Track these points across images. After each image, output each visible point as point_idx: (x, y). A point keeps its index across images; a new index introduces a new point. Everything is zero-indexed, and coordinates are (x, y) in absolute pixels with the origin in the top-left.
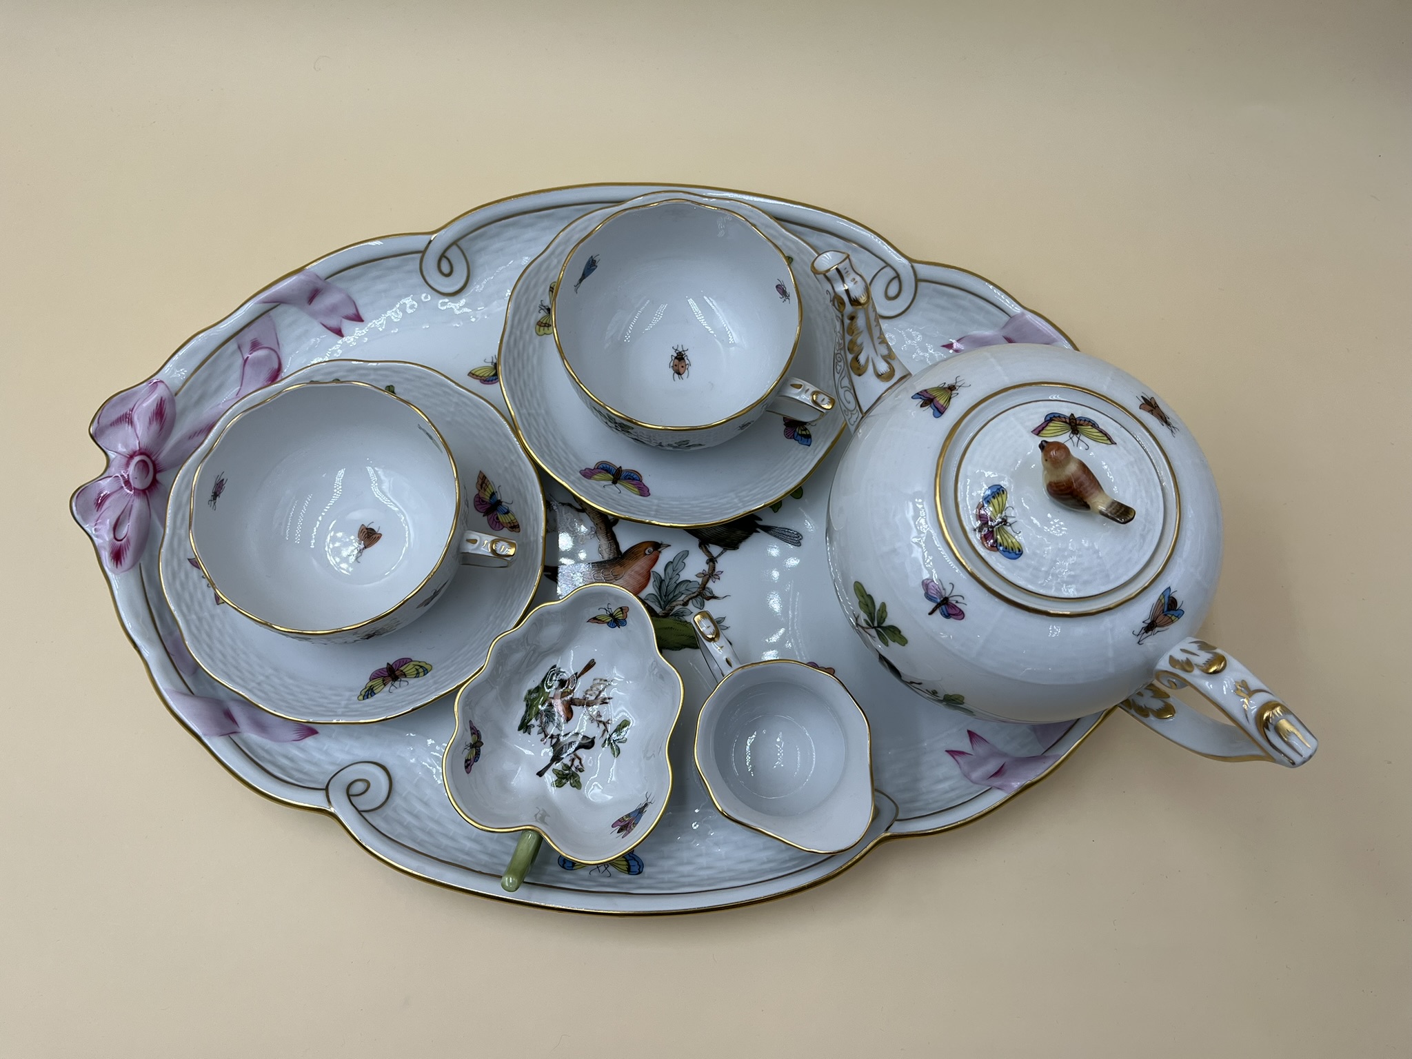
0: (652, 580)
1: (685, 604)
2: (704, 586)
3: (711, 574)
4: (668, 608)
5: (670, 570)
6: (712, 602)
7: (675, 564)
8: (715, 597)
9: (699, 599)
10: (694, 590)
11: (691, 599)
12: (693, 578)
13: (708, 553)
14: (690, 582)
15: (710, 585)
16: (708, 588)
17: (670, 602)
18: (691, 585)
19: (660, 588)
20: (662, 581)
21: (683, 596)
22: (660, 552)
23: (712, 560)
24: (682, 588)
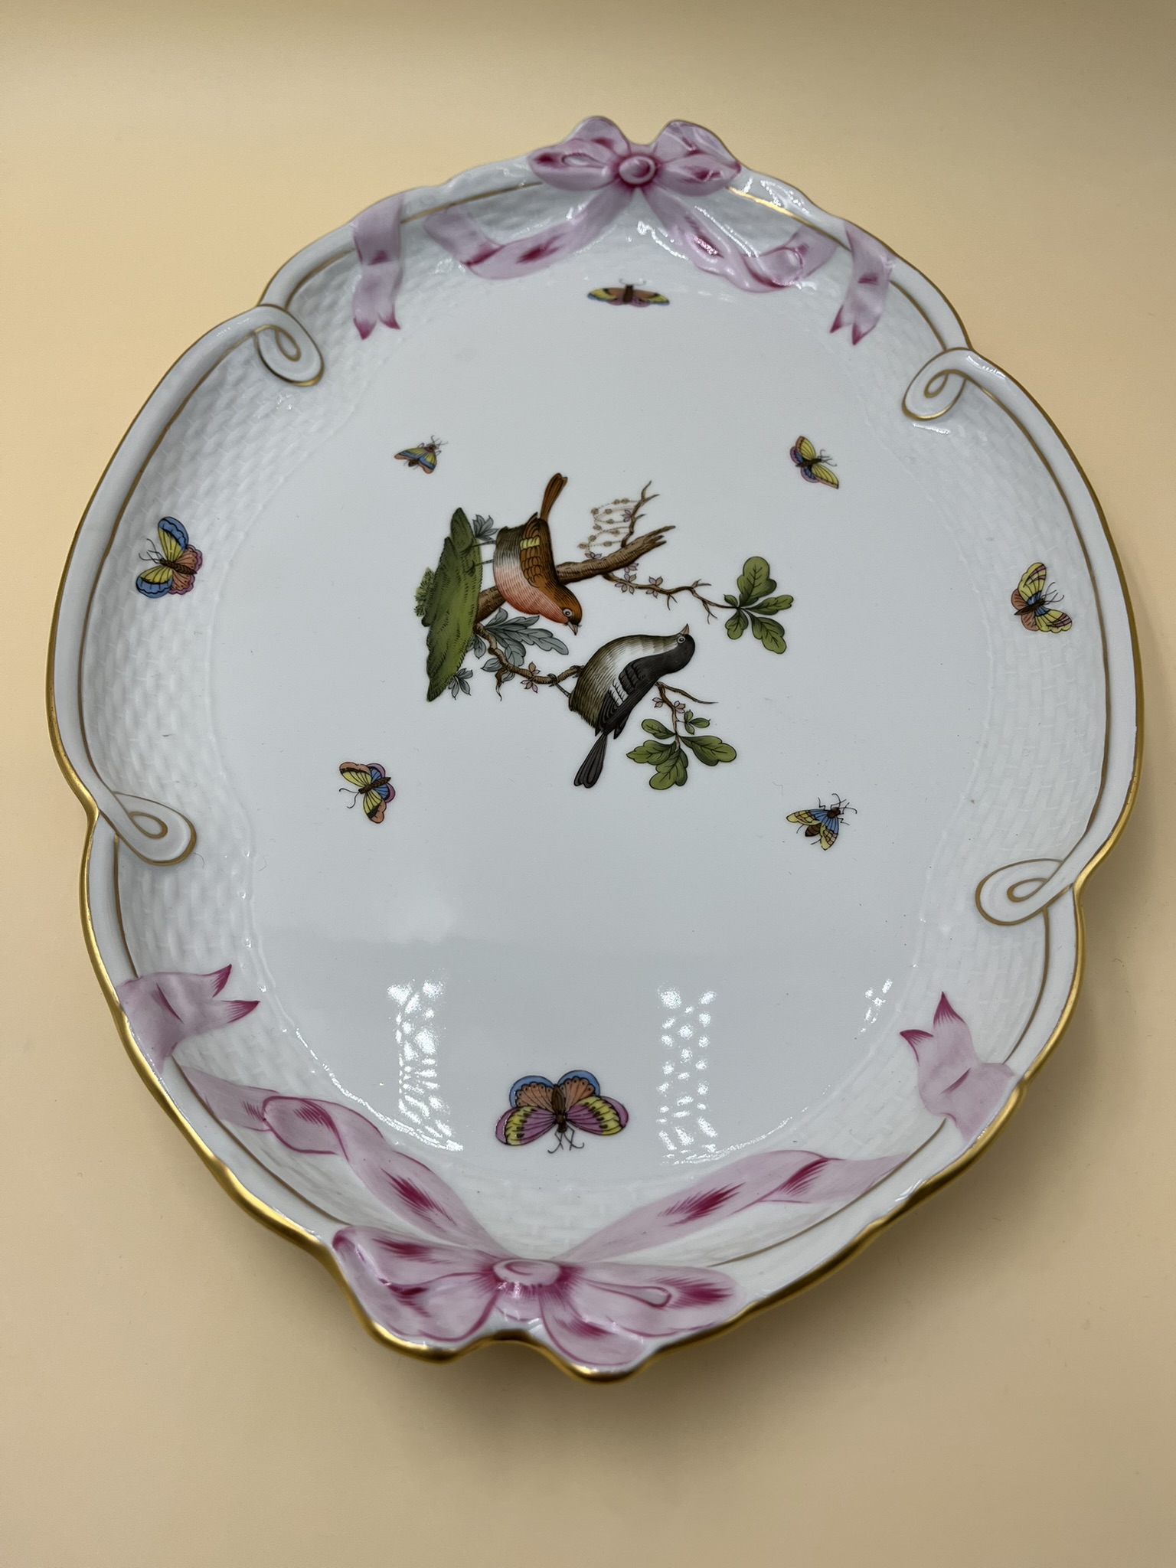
0: (527, 616)
1: (491, 651)
2: (516, 671)
3: (533, 679)
4: (487, 633)
5: (543, 635)
6: (494, 681)
7: (549, 640)
8: (499, 683)
9: (498, 666)
10: (511, 661)
11: (499, 657)
12: (528, 660)
13: (565, 676)
14: (523, 657)
15: (518, 678)
16: (513, 676)
17: (495, 635)
18: (518, 658)
19: (514, 624)
20: (525, 626)
21: (503, 649)
22: (566, 624)
23: (554, 681)
24: (515, 648)
